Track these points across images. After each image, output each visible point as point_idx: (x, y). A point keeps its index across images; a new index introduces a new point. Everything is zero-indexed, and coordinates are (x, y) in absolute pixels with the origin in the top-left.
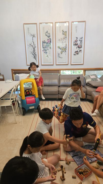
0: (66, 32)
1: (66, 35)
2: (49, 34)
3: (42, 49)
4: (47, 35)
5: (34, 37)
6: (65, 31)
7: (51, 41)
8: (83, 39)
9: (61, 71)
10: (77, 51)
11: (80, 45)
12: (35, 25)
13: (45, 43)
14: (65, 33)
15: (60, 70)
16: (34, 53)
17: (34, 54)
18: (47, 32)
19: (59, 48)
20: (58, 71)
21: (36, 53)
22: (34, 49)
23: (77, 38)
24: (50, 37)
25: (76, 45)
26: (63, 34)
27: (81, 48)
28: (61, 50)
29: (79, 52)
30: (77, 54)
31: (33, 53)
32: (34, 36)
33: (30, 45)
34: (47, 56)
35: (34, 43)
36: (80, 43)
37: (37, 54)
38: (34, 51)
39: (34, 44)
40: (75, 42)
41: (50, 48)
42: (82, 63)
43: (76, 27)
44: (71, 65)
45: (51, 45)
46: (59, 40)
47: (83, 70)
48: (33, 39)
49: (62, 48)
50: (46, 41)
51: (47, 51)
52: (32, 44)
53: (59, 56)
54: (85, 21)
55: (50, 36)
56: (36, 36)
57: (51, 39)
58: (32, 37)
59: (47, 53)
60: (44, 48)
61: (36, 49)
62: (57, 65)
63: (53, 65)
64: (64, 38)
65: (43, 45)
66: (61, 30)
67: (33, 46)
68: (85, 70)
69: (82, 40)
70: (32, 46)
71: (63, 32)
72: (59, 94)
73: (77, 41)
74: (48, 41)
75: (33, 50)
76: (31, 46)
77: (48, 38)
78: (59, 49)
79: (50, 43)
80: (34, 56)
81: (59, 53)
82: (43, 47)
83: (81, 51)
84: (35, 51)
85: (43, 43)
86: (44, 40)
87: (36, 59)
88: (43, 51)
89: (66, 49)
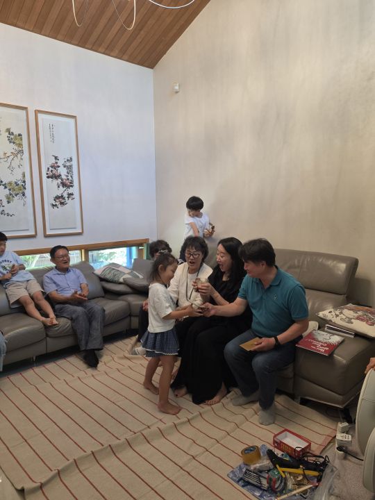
0: (20, 135)
1: (20, 145)
6: (16, 133)
8: (74, 163)
11: (68, 179)
14: (16, 138)
23: (56, 158)
25: (54, 177)
26: (10, 141)
29: (66, 199)
36: (68, 173)
40: (51, 169)
42: (80, 231)
43: (51, 127)
44: (46, 236)
49: (10, 183)
54: (74, 117)
64: (15, 155)
66: (3, 129)
68: (87, 249)
69: (71, 166)
71: (11, 134)
83: (73, 197)
89: (25, 189)
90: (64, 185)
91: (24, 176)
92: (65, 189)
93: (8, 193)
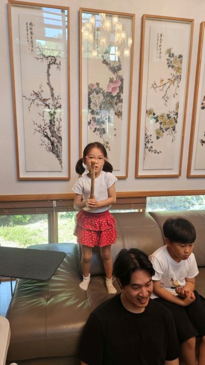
0: (180, 56)
1: (179, 69)
3: (86, 117)
4: (107, 64)
5: (53, 67)
6: (177, 54)
7: (121, 88)
13: (97, 93)
14: (175, 61)
16: (53, 132)
17: (49, 134)
19: (150, 112)
21: (58, 130)
22: (52, 115)
24: (120, 73)
26: (170, 65)
28: (158, 123)
31: (48, 131)
32: (53, 61)
33: (34, 97)
34: (106, 145)
35: (52, 89)
37: (63, 134)
38: (52, 121)
39: (52, 95)
41: (119, 114)
45: (121, 101)
46: (154, 86)
48: (49, 75)
49: (162, 116)
50: (105, 86)
51: (104, 126)
52: (46, 94)
53: (149, 145)
55: (119, 68)
56: (62, 61)
57: (122, 80)
58: (46, 62)
59: (104, 132)
60: (92, 112)
62: (138, 178)
63: (125, 178)
65: (90, 102)
66: (164, 50)
67: (50, 102)
70: (45, 100)
71: (171, 55)
74: (113, 86)
75: (48, 118)
76: (37, 101)
77: (114, 77)
78: (152, 118)
79: (119, 96)
80: (52, 144)
81: (148, 134)
82: (89, 108)
84: (57, 124)
85: (89, 94)
86: (94, 83)
87: (58, 156)
88: (89, 123)
89: (176, 122)
91: (178, 107)
93: (158, 128)
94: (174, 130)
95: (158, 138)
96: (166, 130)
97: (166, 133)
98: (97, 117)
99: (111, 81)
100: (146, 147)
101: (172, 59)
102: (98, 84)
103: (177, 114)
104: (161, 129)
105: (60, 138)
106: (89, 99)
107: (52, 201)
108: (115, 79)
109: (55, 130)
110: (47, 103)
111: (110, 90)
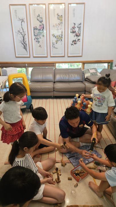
0: (62, 16)
1: (61, 20)
2: (42, 18)
3: (33, 37)
4: (38, 20)
5: (23, 22)
6: (60, 15)
7: (43, 28)
8: (82, 25)
9: (57, 65)
10: (75, 41)
11: (78, 33)
12: (24, 7)
13: (36, 29)
14: (60, 17)
15: (56, 63)
16: (24, 42)
17: (23, 43)
18: (39, 16)
19: (54, 35)
20: (53, 64)
22: (24, 37)
23: (75, 24)
24: (43, 23)
25: (73, 32)
26: (58, 19)
27: (80, 36)
28: (56, 38)
29: (77, 41)
30: (75, 43)
31: (23, 42)
33: (18, 32)
34: (40, 46)
35: (23, 29)
36: (79, 30)
38: (24, 39)
39: (23, 31)
40: (72, 29)
41: (43, 36)
42: (81, 55)
43: (74, 10)
44: (68, 57)
45: (44, 32)
46: (54, 26)
47: (81, 63)
48: (22, 25)
49: (57, 36)
50: (38, 27)
51: (39, 40)
52: (21, 31)
53: (54, 46)
54: (84, 3)
55: (42, 21)
56: (25, 20)
57: (43, 25)
58: (21, 21)
59: (39, 42)
60: (35, 36)
61: (26, 37)
62: (51, 57)
63: (47, 57)
64: (59, 24)
66: (56, 14)
67: (23, 33)
68: (84, 63)
69: (80, 27)
72: (54, 91)
73: (75, 28)
74: (41, 27)
75: (22, 38)
77: (41, 24)
78: (54, 37)
79: (43, 30)
80: (24, 46)
81: (53, 42)
82: (34, 34)
83: (80, 40)
85: (34, 30)
86: (35, 26)
87: (26, 50)
88: (34, 39)
89: (62, 38)
90: (77, 35)
91: (62, 33)
92: (77, 37)
93: (56, 40)
94: (61, 40)
95: (56, 43)
96: (59, 41)
97: (59, 42)
98: (37, 37)
99: (40, 25)
100: (53, 47)
101: (59, 17)
102: (36, 27)
103: (62, 35)
104: (57, 40)
105: (26, 44)
106: (34, 32)
107: (26, 64)
108: (41, 25)
109: (25, 42)
110: (22, 33)
111: (40, 28)
